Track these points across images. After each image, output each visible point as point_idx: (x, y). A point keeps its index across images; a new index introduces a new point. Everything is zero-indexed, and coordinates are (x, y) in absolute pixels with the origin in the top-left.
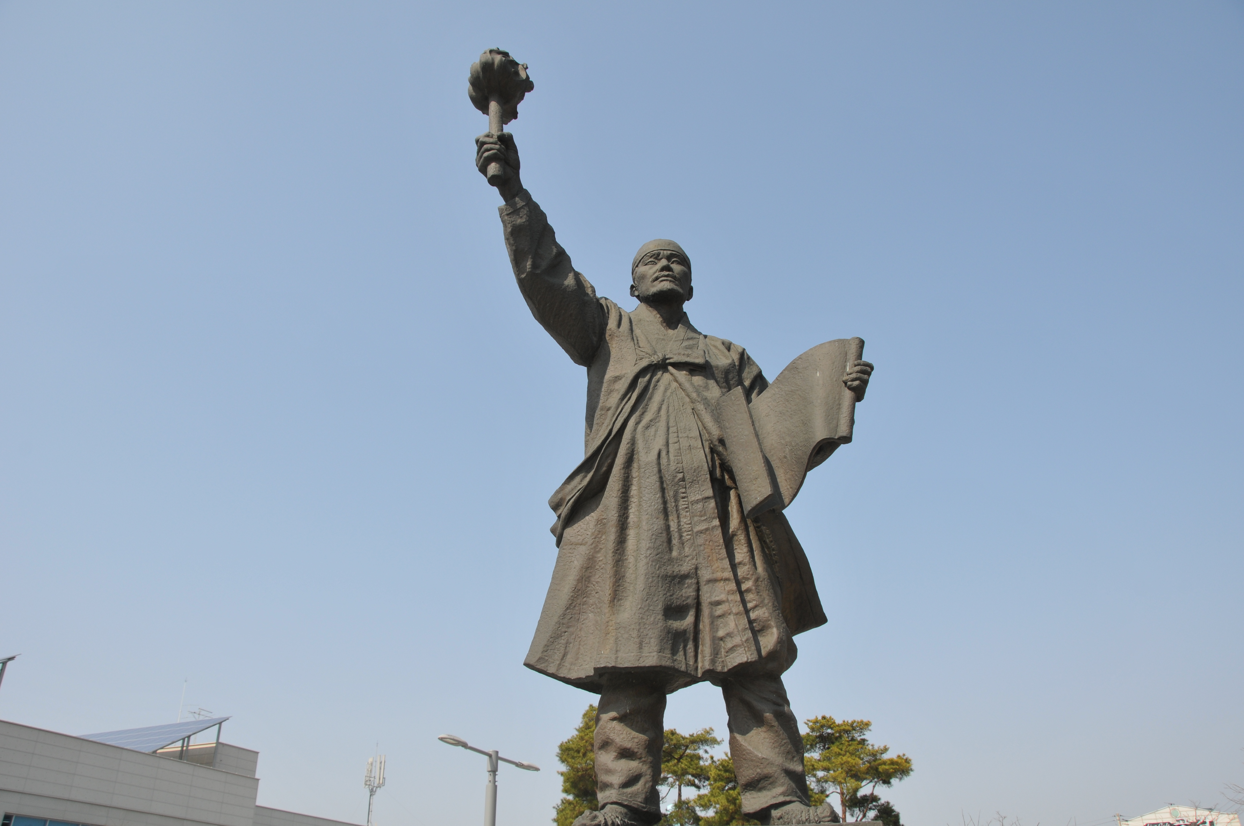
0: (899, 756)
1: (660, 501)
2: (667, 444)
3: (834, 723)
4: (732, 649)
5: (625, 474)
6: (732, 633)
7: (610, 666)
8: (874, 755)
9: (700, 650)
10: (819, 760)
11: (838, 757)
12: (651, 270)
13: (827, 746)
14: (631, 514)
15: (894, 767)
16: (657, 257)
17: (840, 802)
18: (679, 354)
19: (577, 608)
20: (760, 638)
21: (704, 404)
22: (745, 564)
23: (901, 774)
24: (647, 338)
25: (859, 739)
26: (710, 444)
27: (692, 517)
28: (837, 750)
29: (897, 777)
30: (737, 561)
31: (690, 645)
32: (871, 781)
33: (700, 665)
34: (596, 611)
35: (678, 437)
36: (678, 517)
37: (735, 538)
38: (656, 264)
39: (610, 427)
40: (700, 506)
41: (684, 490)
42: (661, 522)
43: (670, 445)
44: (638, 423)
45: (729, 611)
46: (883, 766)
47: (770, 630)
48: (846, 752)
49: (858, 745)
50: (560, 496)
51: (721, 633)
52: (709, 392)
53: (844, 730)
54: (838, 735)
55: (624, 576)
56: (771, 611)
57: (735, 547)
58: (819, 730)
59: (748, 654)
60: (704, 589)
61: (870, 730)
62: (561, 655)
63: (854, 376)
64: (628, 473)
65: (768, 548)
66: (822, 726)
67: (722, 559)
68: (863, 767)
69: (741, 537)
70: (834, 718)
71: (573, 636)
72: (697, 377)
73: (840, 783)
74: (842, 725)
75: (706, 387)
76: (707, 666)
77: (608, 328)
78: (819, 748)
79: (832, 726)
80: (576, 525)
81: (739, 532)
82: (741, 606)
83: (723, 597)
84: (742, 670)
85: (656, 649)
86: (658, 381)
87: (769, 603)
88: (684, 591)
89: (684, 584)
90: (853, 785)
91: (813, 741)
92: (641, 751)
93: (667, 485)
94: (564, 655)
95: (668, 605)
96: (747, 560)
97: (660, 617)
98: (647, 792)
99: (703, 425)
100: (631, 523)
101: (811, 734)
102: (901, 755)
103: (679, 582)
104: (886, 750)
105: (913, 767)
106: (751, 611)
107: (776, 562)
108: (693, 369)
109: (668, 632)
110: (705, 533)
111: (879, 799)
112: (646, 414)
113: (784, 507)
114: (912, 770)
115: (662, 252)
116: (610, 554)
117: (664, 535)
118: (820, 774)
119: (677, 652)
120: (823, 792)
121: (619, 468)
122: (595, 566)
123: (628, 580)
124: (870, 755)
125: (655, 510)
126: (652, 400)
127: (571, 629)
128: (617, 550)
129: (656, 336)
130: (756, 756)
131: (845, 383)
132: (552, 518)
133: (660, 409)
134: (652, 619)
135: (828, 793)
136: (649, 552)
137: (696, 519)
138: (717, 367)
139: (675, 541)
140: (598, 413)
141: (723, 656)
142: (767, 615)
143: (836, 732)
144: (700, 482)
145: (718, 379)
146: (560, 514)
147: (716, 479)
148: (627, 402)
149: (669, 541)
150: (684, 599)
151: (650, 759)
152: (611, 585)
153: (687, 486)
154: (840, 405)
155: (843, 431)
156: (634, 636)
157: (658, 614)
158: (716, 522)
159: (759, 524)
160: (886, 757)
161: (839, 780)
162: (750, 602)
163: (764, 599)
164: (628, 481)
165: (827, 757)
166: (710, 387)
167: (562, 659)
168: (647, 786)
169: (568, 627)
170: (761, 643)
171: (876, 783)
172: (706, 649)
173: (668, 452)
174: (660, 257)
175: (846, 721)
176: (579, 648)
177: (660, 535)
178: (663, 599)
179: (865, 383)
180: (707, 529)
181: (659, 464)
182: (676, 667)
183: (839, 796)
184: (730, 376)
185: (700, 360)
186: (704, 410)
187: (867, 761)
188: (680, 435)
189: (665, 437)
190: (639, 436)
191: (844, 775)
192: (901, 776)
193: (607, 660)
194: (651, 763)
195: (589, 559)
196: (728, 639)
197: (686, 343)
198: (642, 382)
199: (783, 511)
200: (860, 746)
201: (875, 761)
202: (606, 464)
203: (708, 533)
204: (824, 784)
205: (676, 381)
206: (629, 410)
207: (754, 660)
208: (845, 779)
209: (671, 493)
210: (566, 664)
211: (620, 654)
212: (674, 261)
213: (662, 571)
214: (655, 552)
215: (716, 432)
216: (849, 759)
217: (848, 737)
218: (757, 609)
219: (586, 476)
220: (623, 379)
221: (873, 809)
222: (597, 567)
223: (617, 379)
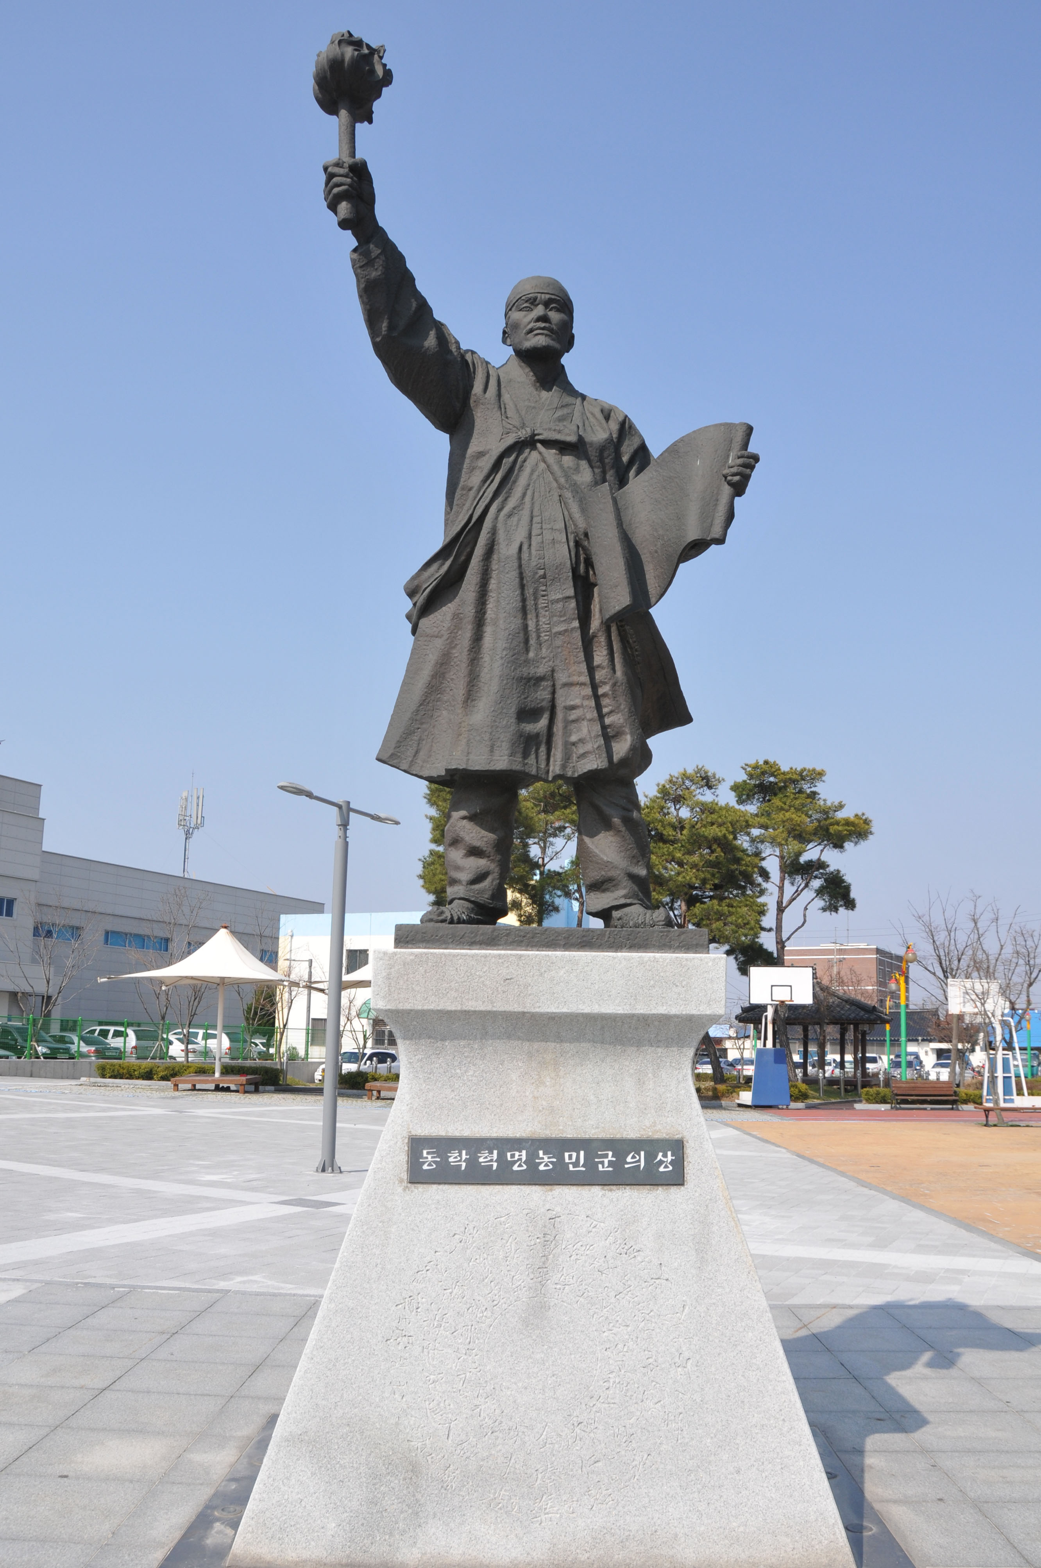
0: (856, 815)
1: (519, 598)
2: (530, 537)
3: (779, 769)
4: (583, 756)
5: (483, 566)
6: (585, 739)
7: (461, 768)
8: (825, 812)
9: (552, 753)
10: (757, 815)
11: (780, 812)
12: (526, 319)
13: (767, 798)
14: (489, 610)
15: (849, 828)
16: (533, 302)
17: (779, 867)
18: (550, 429)
19: (430, 705)
20: (613, 744)
21: (572, 492)
22: (603, 668)
23: (857, 837)
24: (516, 406)
25: (808, 791)
26: (575, 537)
27: (551, 617)
28: (779, 804)
29: (852, 841)
30: (595, 663)
31: (543, 749)
32: (819, 844)
33: (551, 768)
34: (450, 708)
35: (542, 528)
36: (537, 616)
37: (596, 639)
38: (532, 310)
39: (470, 512)
40: (560, 605)
41: (544, 588)
42: (519, 621)
43: (533, 538)
44: (500, 510)
45: (583, 717)
46: (836, 827)
47: (624, 736)
48: (790, 806)
49: (807, 798)
50: (416, 582)
51: (574, 738)
52: (580, 475)
53: (790, 779)
54: (782, 784)
55: (479, 676)
56: (627, 717)
57: (595, 649)
58: (758, 777)
59: (599, 761)
60: (560, 693)
61: (824, 781)
62: (414, 751)
63: (734, 470)
64: (487, 566)
65: (631, 648)
66: (763, 773)
67: (579, 663)
68: (811, 826)
69: (602, 639)
70: (780, 764)
71: (426, 733)
72: (567, 457)
73: (780, 845)
74: (788, 773)
75: (577, 470)
76: (558, 772)
77: (473, 392)
78: (758, 799)
79: (776, 773)
80: (432, 616)
81: (600, 634)
82: (596, 711)
83: (577, 702)
84: (592, 777)
85: (506, 752)
86: (525, 461)
87: (625, 708)
88: (539, 693)
89: (539, 686)
90: (796, 847)
91: (750, 790)
92: (489, 849)
93: (527, 582)
94: (417, 752)
95: (521, 708)
96: (606, 663)
97: (513, 720)
98: (494, 889)
99: (570, 515)
100: (489, 619)
101: (748, 781)
102: (860, 814)
103: (534, 685)
104: (841, 806)
105: (873, 830)
106: (606, 717)
107: (639, 663)
108: (563, 447)
109: (521, 736)
110: (563, 635)
111: (828, 866)
112: (510, 499)
113: (651, 607)
114: (871, 833)
115: (539, 295)
116: (465, 652)
117: (522, 635)
118: (756, 832)
119: (529, 755)
120: (757, 854)
121: (478, 560)
122: (450, 662)
123: (483, 680)
124: (820, 812)
125: (514, 608)
126: (517, 484)
127: (424, 726)
128: (473, 648)
129: (526, 403)
130: (602, 859)
131: (725, 477)
132: (407, 604)
133: (524, 495)
134: (505, 722)
135: (763, 855)
136: (505, 653)
137: (555, 619)
138: (591, 444)
139: (532, 642)
140: (458, 492)
141: (574, 761)
142: (621, 721)
143: (780, 781)
144: (562, 580)
145: (592, 458)
146: (416, 602)
147: (580, 576)
148: (489, 485)
149: (527, 641)
150: (538, 701)
151: (498, 857)
152: (465, 686)
153: (548, 584)
154: (717, 500)
155: (716, 532)
156: (486, 739)
157: (511, 717)
158: (576, 624)
159: (623, 623)
160: (840, 815)
161: (779, 841)
162: (606, 707)
163: (620, 704)
164: (487, 575)
165: (767, 812)
166: (581, 468)
167: (415, 756)
168: (494, 883)
169: (422, 724)
170: (614, 749)
171: (825, 846)
172: (558, 754)
173: (530, 545)
174: (537, 302)
175: (794, 769)
176: (432, 745)
177: (517, 635)
178: (517, 702)
179: (746, 478)
180: (566, 631)
181: (520, 558)
182: (527, 771)
183: (777, 860)
184: (606, 454)
185: (572, 438)
186: (572, 498)
187: (816, 819)
188: (544, 527)
189: (527, 528)
190: (500, 525)
191: (785, 835)
192: (856, 840)
193: (458, 762)
194: (499, 861)
195: (444, 655)
196: (580, 745)
197: (559, 413)
198: (507, 462)
199: (650, 610)
200: (809, 800)
201: (825, 819)
202: (465, 553)
203: (566, 634)
204: (759, 845)
205: (544, 461)
206: (491, 495)
207: (604, 767)
208: (787, 840)
209: (531, 591)
210: (419, 761)
211: (471, 757)
212: (552, 308)
213: (518, 673)
214: (511, 654)
215: (582, 525)
216: (794, 816)
217: (795, 789)
218: (612, 714)
219: (443, 564)
220: (487, 456)
221: (820, 878)
222: (452, 663)
223: (481, 454)
